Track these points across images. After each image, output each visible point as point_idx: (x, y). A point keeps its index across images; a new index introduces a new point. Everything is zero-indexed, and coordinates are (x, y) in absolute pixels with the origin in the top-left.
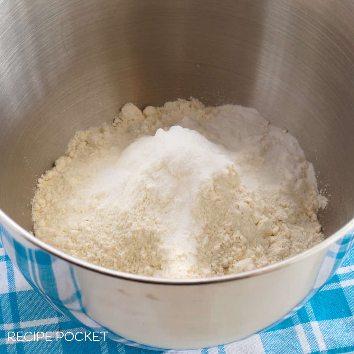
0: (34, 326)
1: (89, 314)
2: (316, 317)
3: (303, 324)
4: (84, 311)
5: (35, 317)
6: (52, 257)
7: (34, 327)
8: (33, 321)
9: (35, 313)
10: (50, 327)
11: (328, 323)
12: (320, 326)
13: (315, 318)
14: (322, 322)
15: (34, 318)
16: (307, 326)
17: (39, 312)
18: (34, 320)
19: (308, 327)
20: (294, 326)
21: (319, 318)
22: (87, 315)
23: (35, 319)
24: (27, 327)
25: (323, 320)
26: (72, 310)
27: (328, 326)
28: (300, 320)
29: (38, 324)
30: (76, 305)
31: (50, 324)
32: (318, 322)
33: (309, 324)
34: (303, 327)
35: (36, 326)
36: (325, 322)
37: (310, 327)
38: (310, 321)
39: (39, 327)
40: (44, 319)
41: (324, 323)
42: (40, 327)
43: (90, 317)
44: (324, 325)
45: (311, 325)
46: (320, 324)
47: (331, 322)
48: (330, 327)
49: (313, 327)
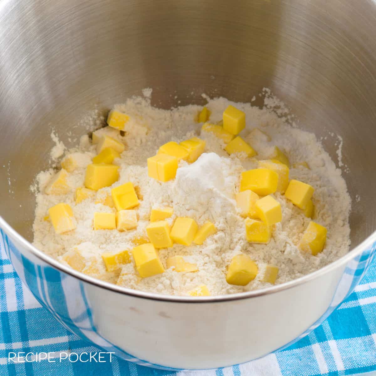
1: (100, 332)
2: (334, 335)
3: (320, 343)
4: (94, 329)
5: (45, 336)
6: (62, 273)
9: (44, 332)
10: (60, 346)
13: (333, 337)
14: (339, 341)
15: (43, 337)
19: (325, 347)
20: (311, 345)
21: (337, 337)
22: (98, 334)
26: (82, 328)
27: (346, 346)
28: (317, 339)
30: (86, 324)
32: (336, 341)
33: (327, 343)
34: (320, 346)
37: (328, 346)
38: (327, 340)
41: (342, 342)
43: (100, 336)
44: (342, 344)
45: (328, 344)
46: (338, 343)
47: (349, 342)
48: (348, 346)
49: (330, 347)
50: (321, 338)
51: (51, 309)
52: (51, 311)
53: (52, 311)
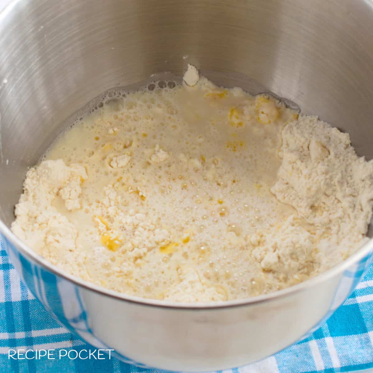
0: (46, 335)
2: (330, 333)
3: (317, 340)
4: (90, 331)
5: (47, 326)
8: (45, 330)
9: (47, 322)
10: (62, 337)
11: (342, 339)
12: (334, 343)
14: (336, 338)
16: (321, 342)
17: (51, 321)
19: (322, 344)
20: (308, 342)
21: (334, 334)
23: (47, 328)
24: (39, 336)
25: (338, 336)
27: (342, 343)
28: (314, 336)
29: (49, 333)
30: (82, 325)
31: (61, 334)
32: (332, 338)
33: (324, 340)
34: (317, 343)
35: (48, 335)
36: (339, 338)
37: (324, 343)
38: (324, 337)
39: (50, 337)
40: (56, 328)
44: (338, 341)
46: (334, 340)
47: (346, 339)
49: (327, 343)
50: (318, 335)
51: (48, 308)
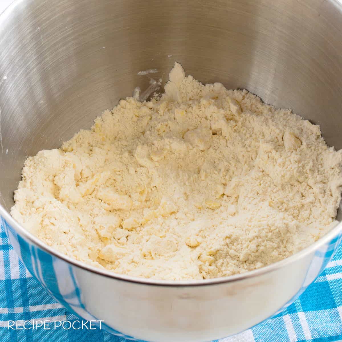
1: (88, 309)
3: (291, 314)
4: (83, 306)
5: (44, 302)
7: (42, 311)
8: (41, 306)
9: (43, 298)
10: (57, 312)
11: (314, 314)
12: (306, 317)
13: (302, 309)
14: (308, 313)
15: (42, 302)
16: (294, 316)
17: (47, 297)
18: (43, 305)
19: (295, 318)
20: (282, 316)
21: (306, 309)
22: (86, 310)
24: (36, 311)
25: (310, 311)
26: (72, 305)
27: (314, 317)
28: (288, 311)
29: (45, 308)
30: (75, 301)
31: (57, 309)
32: (304, 313)
33: (296, 315)
34: (290, 317)
35: (44, 310)
36: (311, 312)
37: (297, 317)
38: (297, 311)
39: (46, 311)
40: (51, 304)
41: (310, 314)
42: (48, 311)
43: (88, 313)
44: (310, 316)
45: (298, 315)
46: (306, 314)
47: (317, 313)
48: (315, 317)
49: (300, 318)
50: (292, 310)
51: (44, 285)
52: (43, 286)
53: (45, 286)
